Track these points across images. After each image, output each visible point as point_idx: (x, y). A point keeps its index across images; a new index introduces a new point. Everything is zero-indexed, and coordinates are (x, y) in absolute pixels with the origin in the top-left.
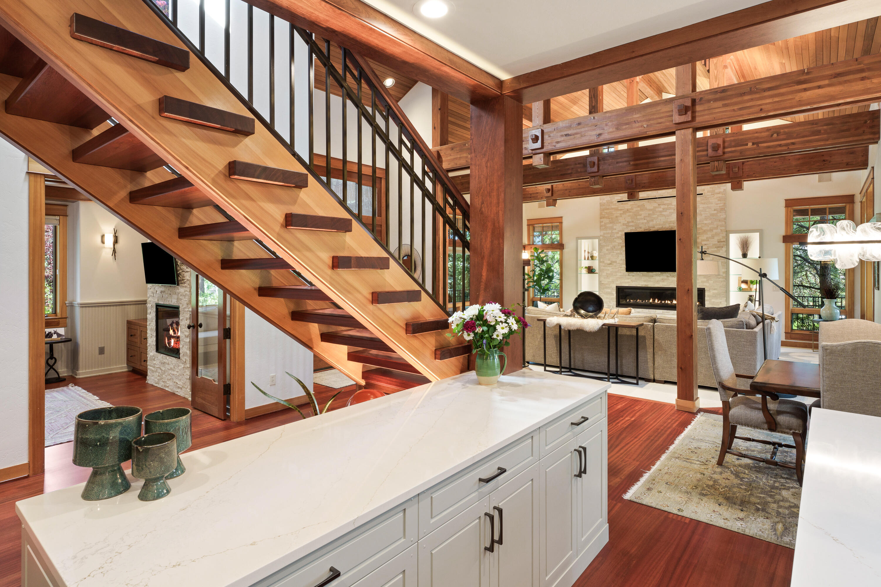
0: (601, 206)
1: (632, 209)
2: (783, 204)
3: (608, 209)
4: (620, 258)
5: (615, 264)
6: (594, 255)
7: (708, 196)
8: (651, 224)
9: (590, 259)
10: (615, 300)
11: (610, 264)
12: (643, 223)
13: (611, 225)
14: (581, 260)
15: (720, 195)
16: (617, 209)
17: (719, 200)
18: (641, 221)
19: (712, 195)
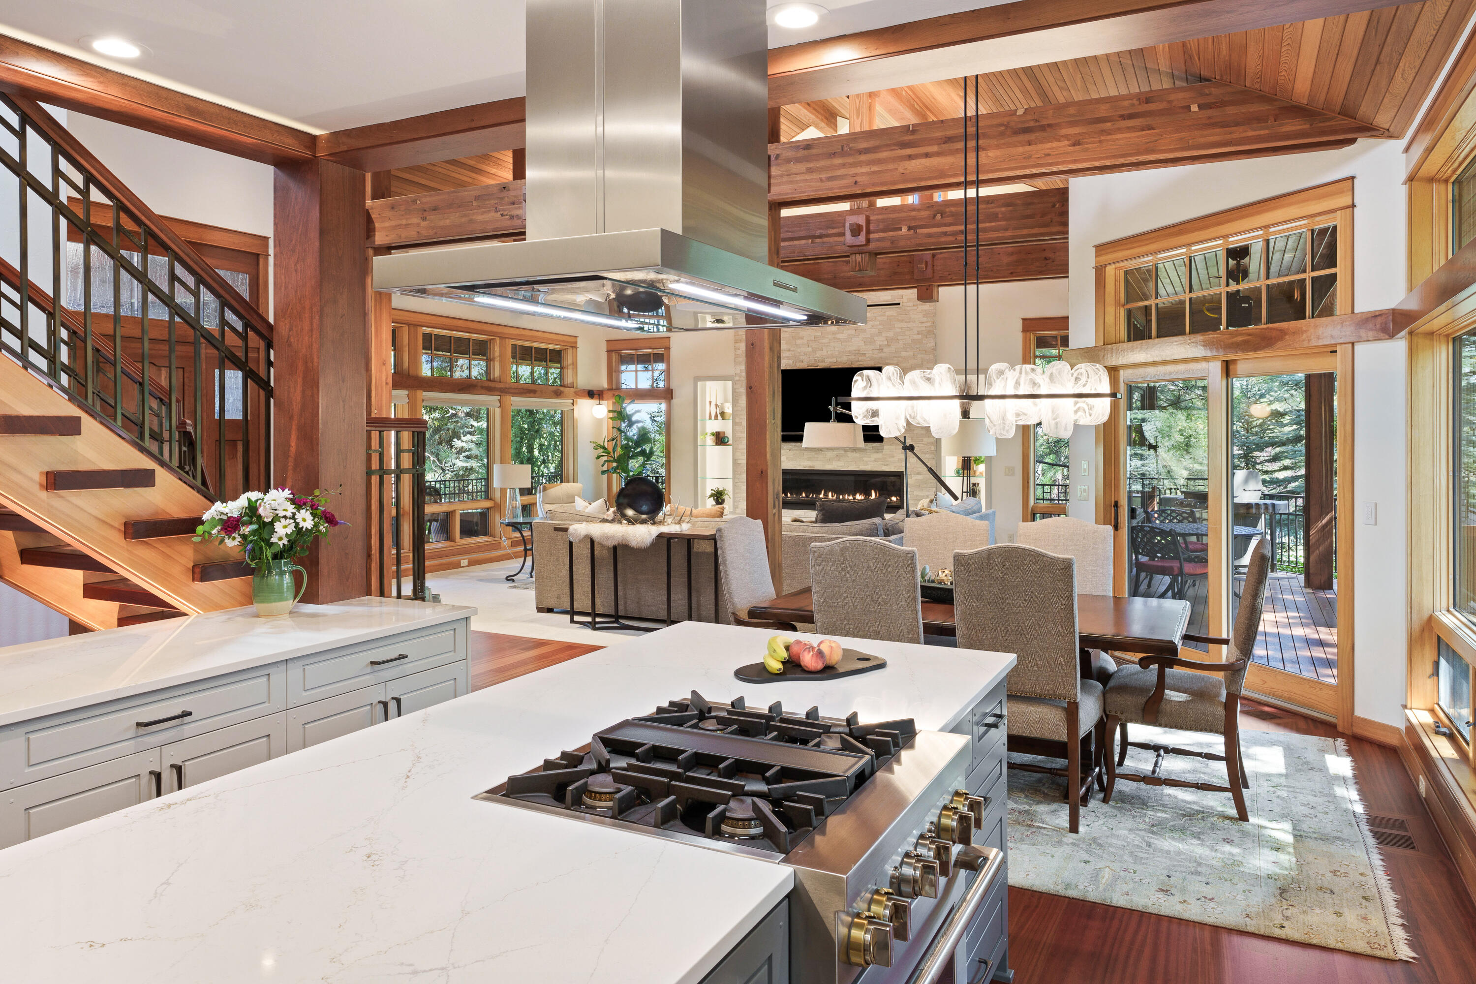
2: (1019, 325)
6: (726, 411)
7: (908, 308)
8: (819, 354)
9: (720, 417)
12: (805, 353)
14: (703, 420)
15: (926, 307)
17: (924, 316)
18: (803, 350)
19: (914, 306)
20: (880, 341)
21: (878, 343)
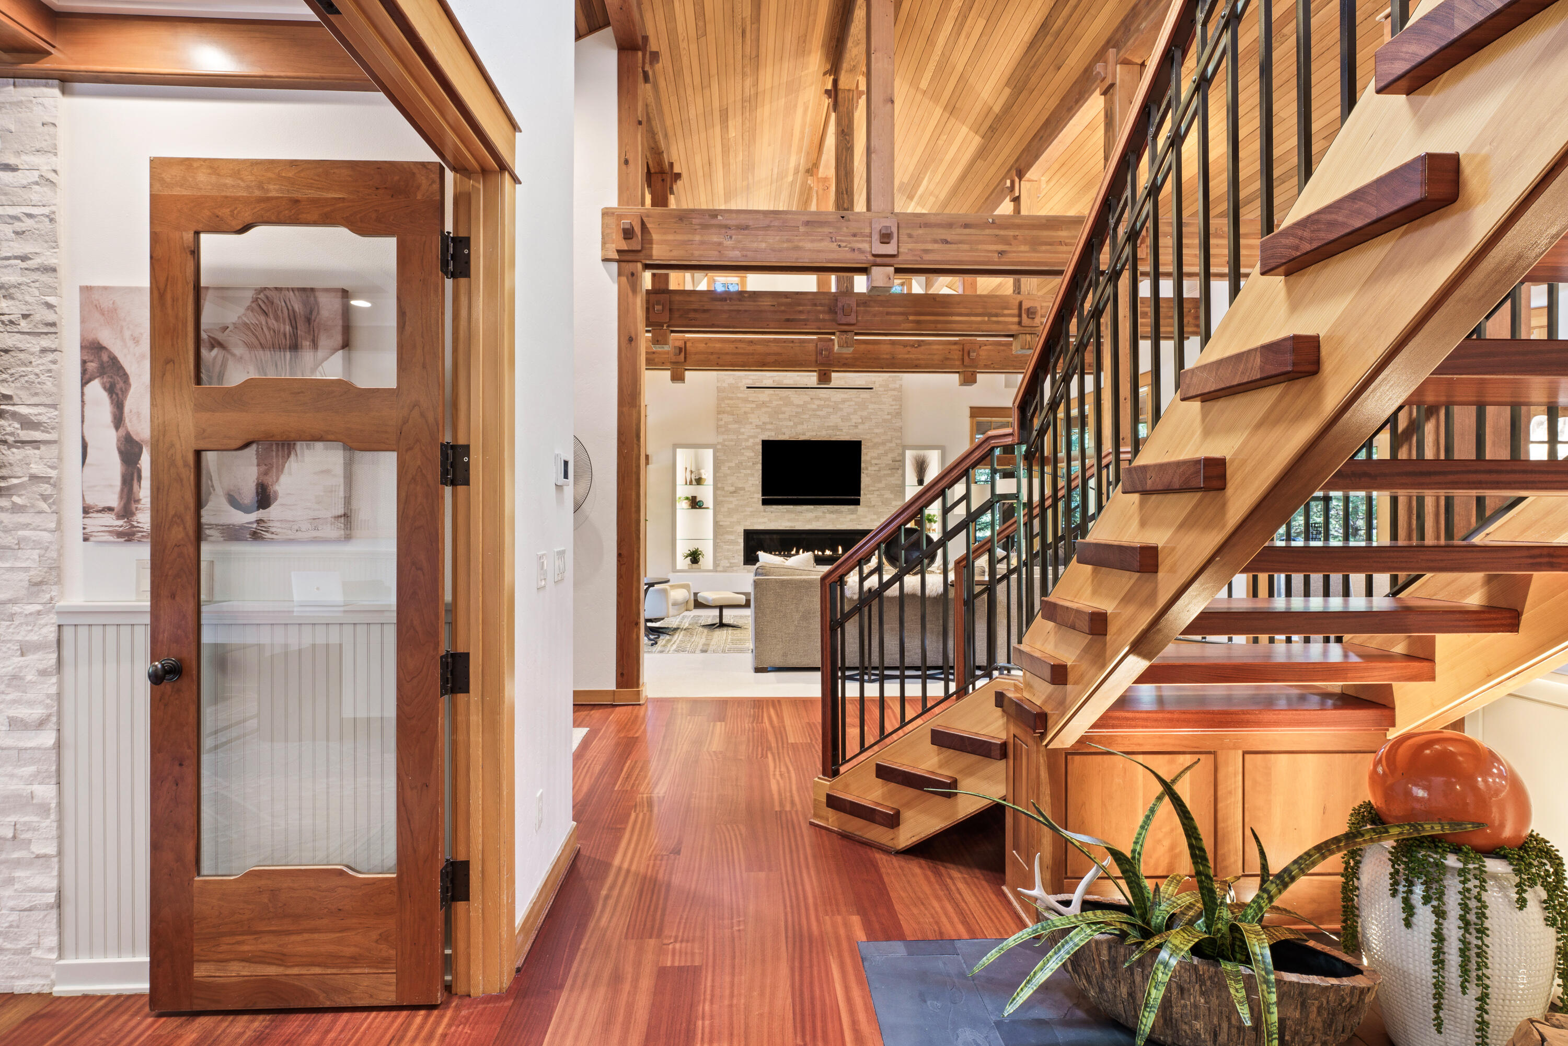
0: (718, 392)
1: (770, 401)
2: (967, 412)
3: (731, 399)
4: (750, 482)
5: (742, 492)
6: (703, 477)
7: (880, 393)
8: (800, 428)
9: (695, 483)
10: (742, 553)
11: (734, 492)
12: (787, 427)
13: (736, 426)
14: (679, 485)
15: (895, 393)
16: (746, 400)
17: (893, 400)
19: (885, 391)
20: (855, 419)
21: (854, 421)
